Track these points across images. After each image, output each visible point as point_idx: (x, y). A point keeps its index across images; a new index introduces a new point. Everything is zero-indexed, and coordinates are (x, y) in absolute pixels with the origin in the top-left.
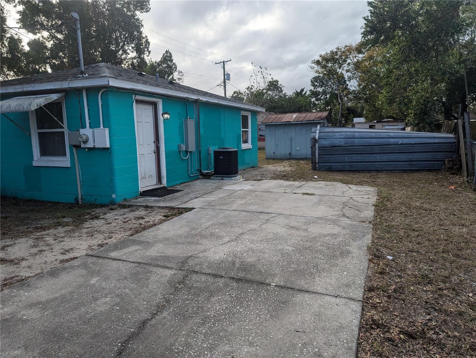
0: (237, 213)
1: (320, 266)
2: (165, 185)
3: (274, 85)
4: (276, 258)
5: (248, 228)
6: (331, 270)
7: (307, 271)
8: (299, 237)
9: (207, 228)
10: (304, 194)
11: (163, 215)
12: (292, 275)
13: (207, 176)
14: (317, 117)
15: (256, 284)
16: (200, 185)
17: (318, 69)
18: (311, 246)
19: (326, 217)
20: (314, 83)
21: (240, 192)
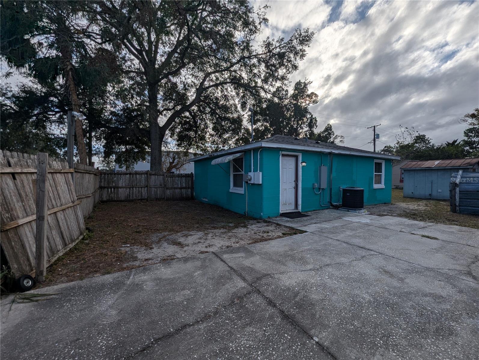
0: (338, 243)
1: (393, 339)
2: (300, 211)
3: (421, 139)
4: (342, 305)
5: (338, 261)
6: (406, 352)
7: (369, 338)
8: (388, 286)
9: (302, 251)
10: (423, 236)
11: (283, 232)
12: (347, 336)
13: (336, 207)
14: (464, 163)
15: (299, 330)
16: (327, 213)
17: (473, 121)
18: (396, 303)
19: (439, 269)
20: (467, 134)
21: (356, 224)
